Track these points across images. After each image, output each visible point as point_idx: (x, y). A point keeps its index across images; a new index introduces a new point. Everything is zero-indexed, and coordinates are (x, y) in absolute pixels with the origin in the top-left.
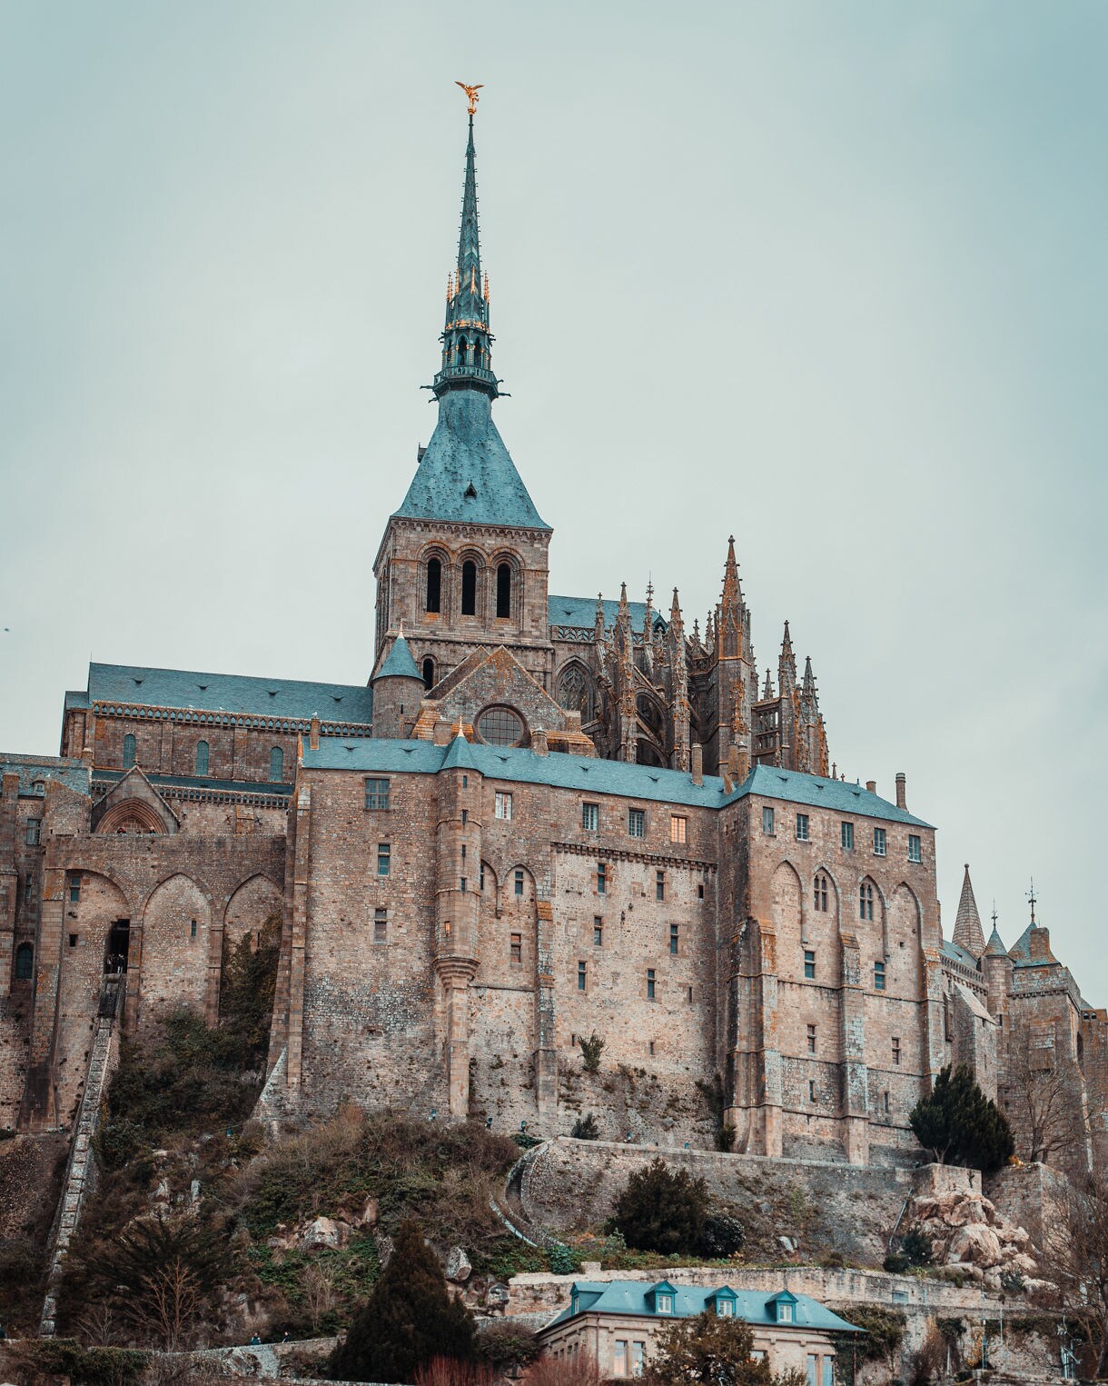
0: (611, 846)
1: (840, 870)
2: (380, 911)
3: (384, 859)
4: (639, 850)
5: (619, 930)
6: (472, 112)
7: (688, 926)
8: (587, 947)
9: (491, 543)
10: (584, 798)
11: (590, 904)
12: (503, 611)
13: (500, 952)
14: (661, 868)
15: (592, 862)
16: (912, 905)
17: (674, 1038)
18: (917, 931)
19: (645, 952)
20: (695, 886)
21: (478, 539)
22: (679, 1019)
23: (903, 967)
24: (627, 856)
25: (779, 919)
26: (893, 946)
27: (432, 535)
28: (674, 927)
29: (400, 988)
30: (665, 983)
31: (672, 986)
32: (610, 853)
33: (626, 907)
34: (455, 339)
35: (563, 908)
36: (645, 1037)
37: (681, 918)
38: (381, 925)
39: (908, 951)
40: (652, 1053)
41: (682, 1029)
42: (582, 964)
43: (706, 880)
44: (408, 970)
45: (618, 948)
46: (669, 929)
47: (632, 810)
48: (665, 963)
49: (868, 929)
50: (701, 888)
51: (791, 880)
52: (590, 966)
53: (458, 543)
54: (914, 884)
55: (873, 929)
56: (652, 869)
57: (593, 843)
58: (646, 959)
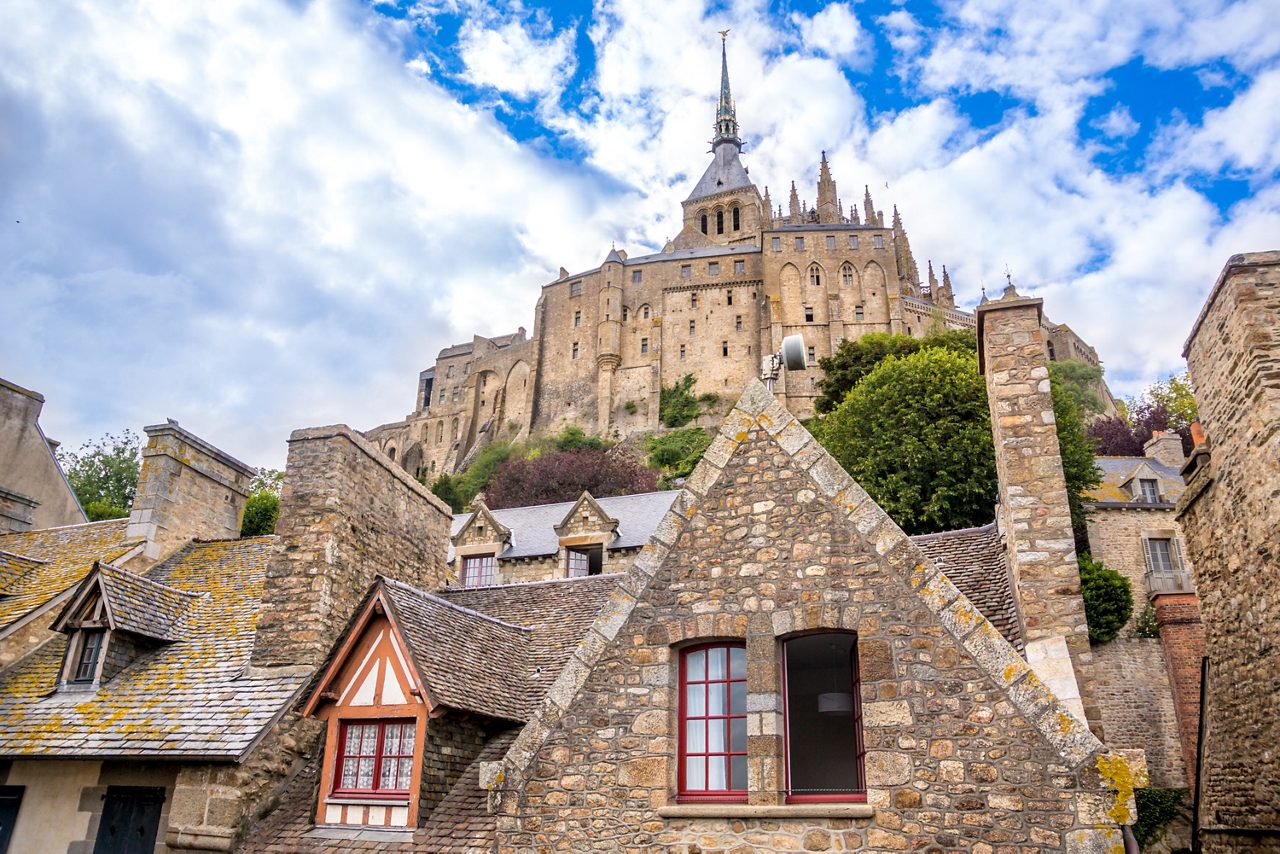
0: (698, 283)
1: (827, 261)
2: (576, 344)
3: (577, 318)
4: (714, 282)
5: (704, 325)
6: (724, 40)
7: (747, 315)
8: (685, 336)
9: (727, 199)
10: (682, 263)
11: (688, 314)
12: (737, 227)
13: (635, 349)
14: (730, 289)
15: (688, 294)
16: (880, 272)
17: (739, 374)
18: (884, 286)
19: (720, 333)
20: (751, 294)
21: (721, 200)
22: (742, 364)
23: (876, 306)
24: (707, 286)
25: (786, 294)
26: (867, 296)
27: (699, 205)
28: (739, 317)
29: (583, 379)
30: (734, 346)
31: (738, 347)
32: (697, 287)
33: (709, 312)
34: (723, 124)
35: (671, 320)
36: (721, 377)
37: (742, 311)
38: (575, 350)
39: (878, 296)
40: (726, 384)
41: (744, 370)
42: (683, 346)
43: (757, 290)
44: (587, 369)
45: (704, 334)
46: (735, 319)
47: (711, 264)
48: (733, 336)
49: (849, 290)
50: (755, 294)
51: (794, 272)
52: (688, 346)
53: (711, 204)
54: (879, 260)
55: (853, 289)
56: (725, 291)
57: (687, 284)
58: (721, 337)
